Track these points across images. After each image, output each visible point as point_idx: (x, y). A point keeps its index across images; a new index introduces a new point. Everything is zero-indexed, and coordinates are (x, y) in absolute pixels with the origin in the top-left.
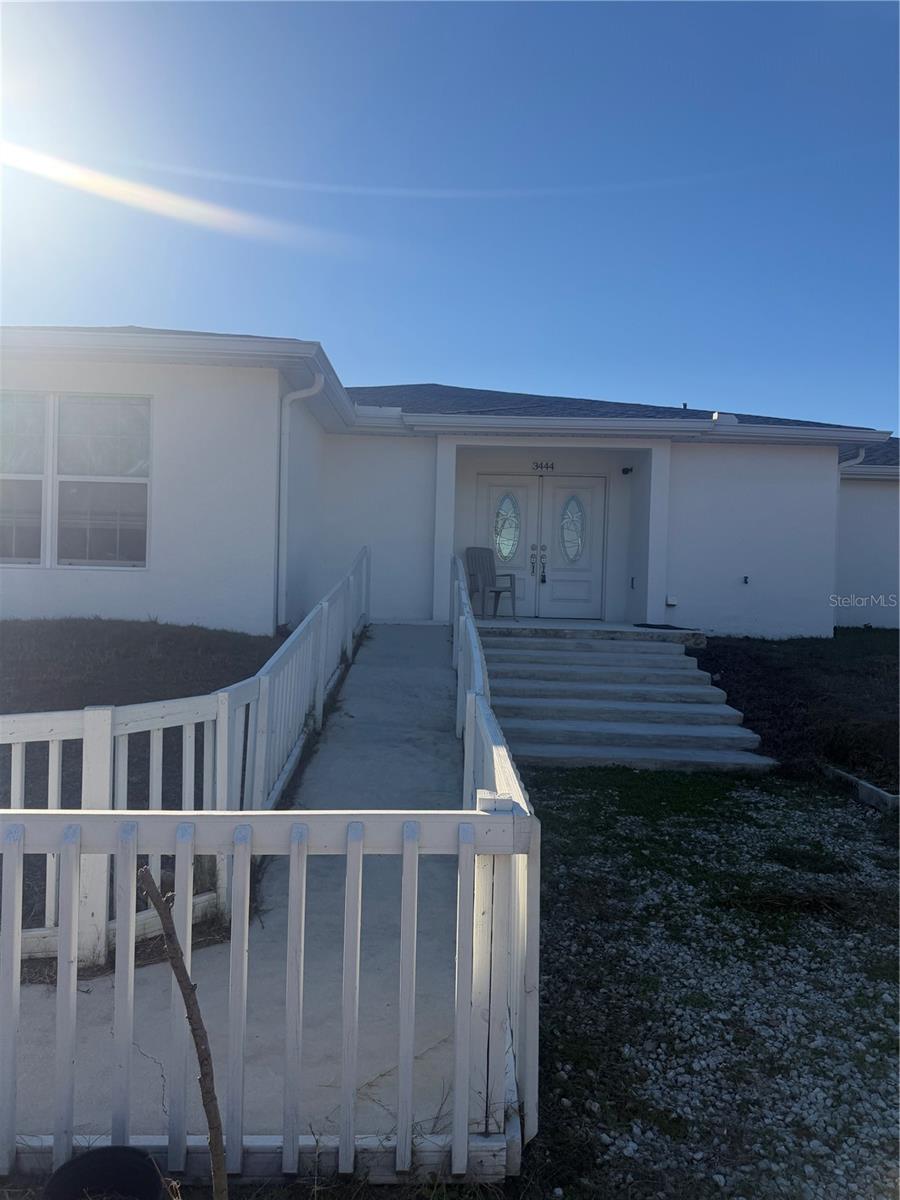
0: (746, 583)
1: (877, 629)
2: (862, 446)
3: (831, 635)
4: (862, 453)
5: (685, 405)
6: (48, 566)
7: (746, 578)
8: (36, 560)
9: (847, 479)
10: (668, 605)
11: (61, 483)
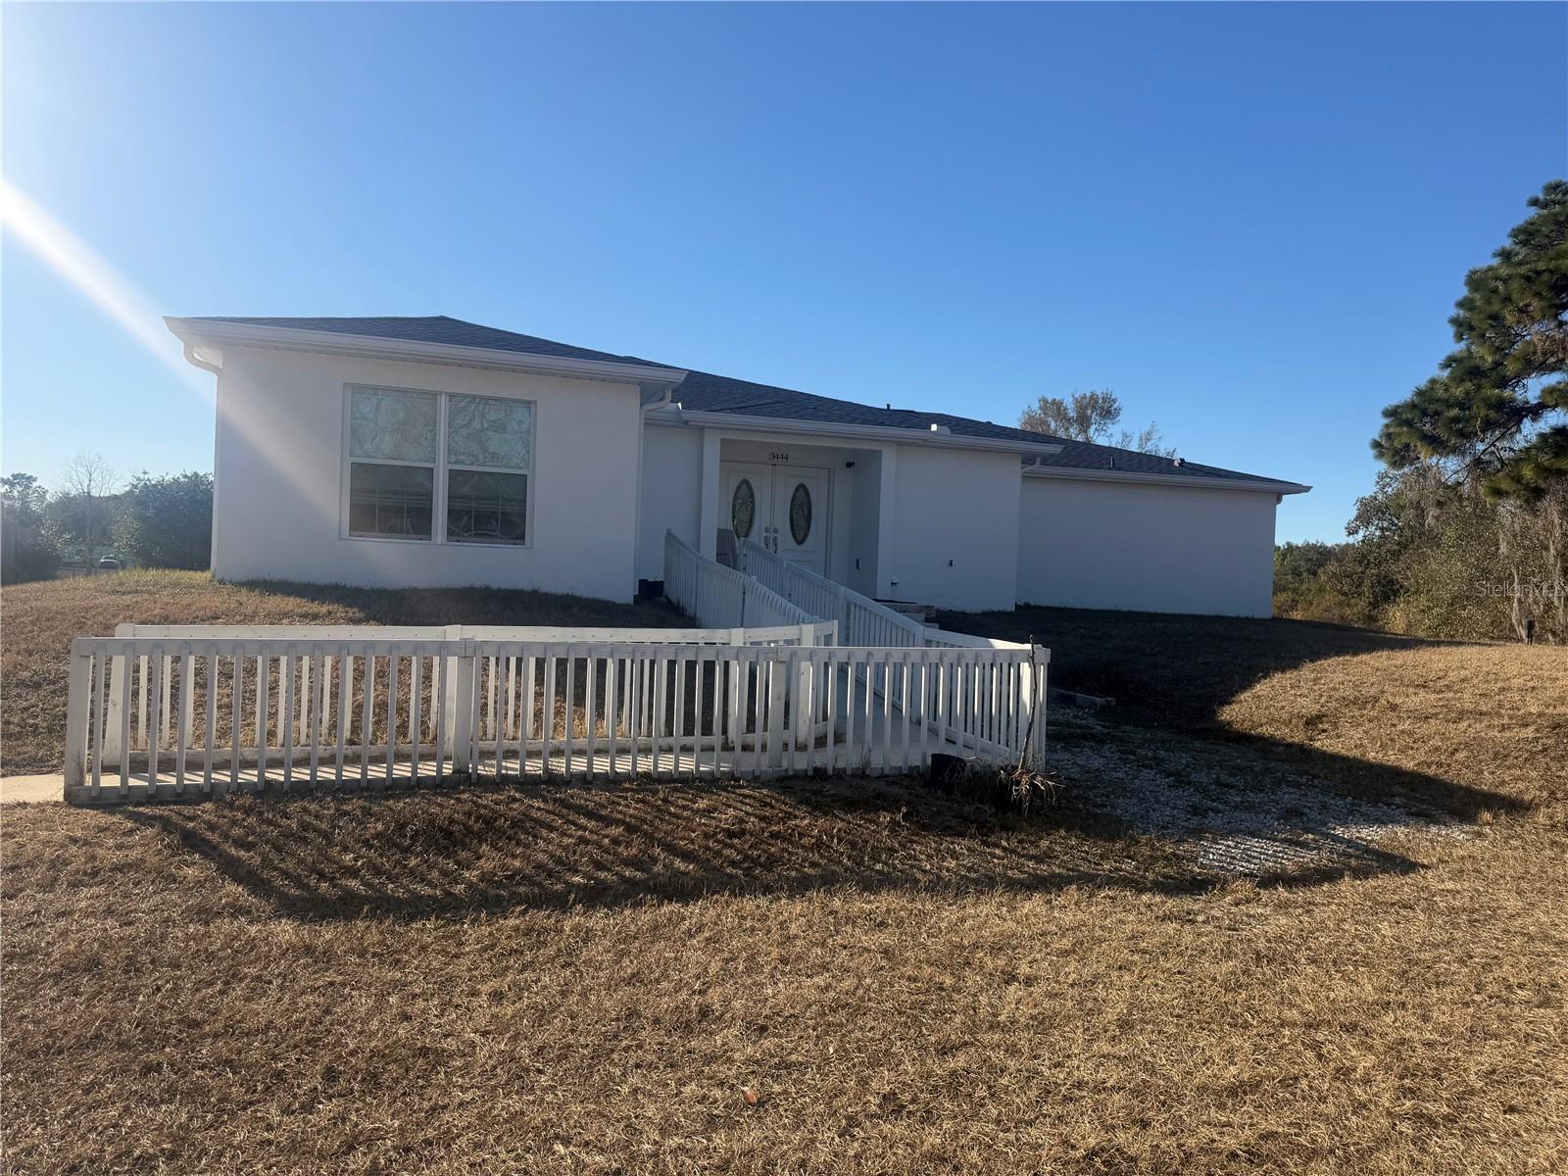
0: (951, 565)
1: (1035, 607)
2: (1038, 455)
3: (1013, 609)
4: (1038, 460)
5: (888, 406)
6: (439, 542)
7: (951, 562)
8: (428, 537)
9: (1025, 477)
10: (892, 584)
11: (450, 470)
